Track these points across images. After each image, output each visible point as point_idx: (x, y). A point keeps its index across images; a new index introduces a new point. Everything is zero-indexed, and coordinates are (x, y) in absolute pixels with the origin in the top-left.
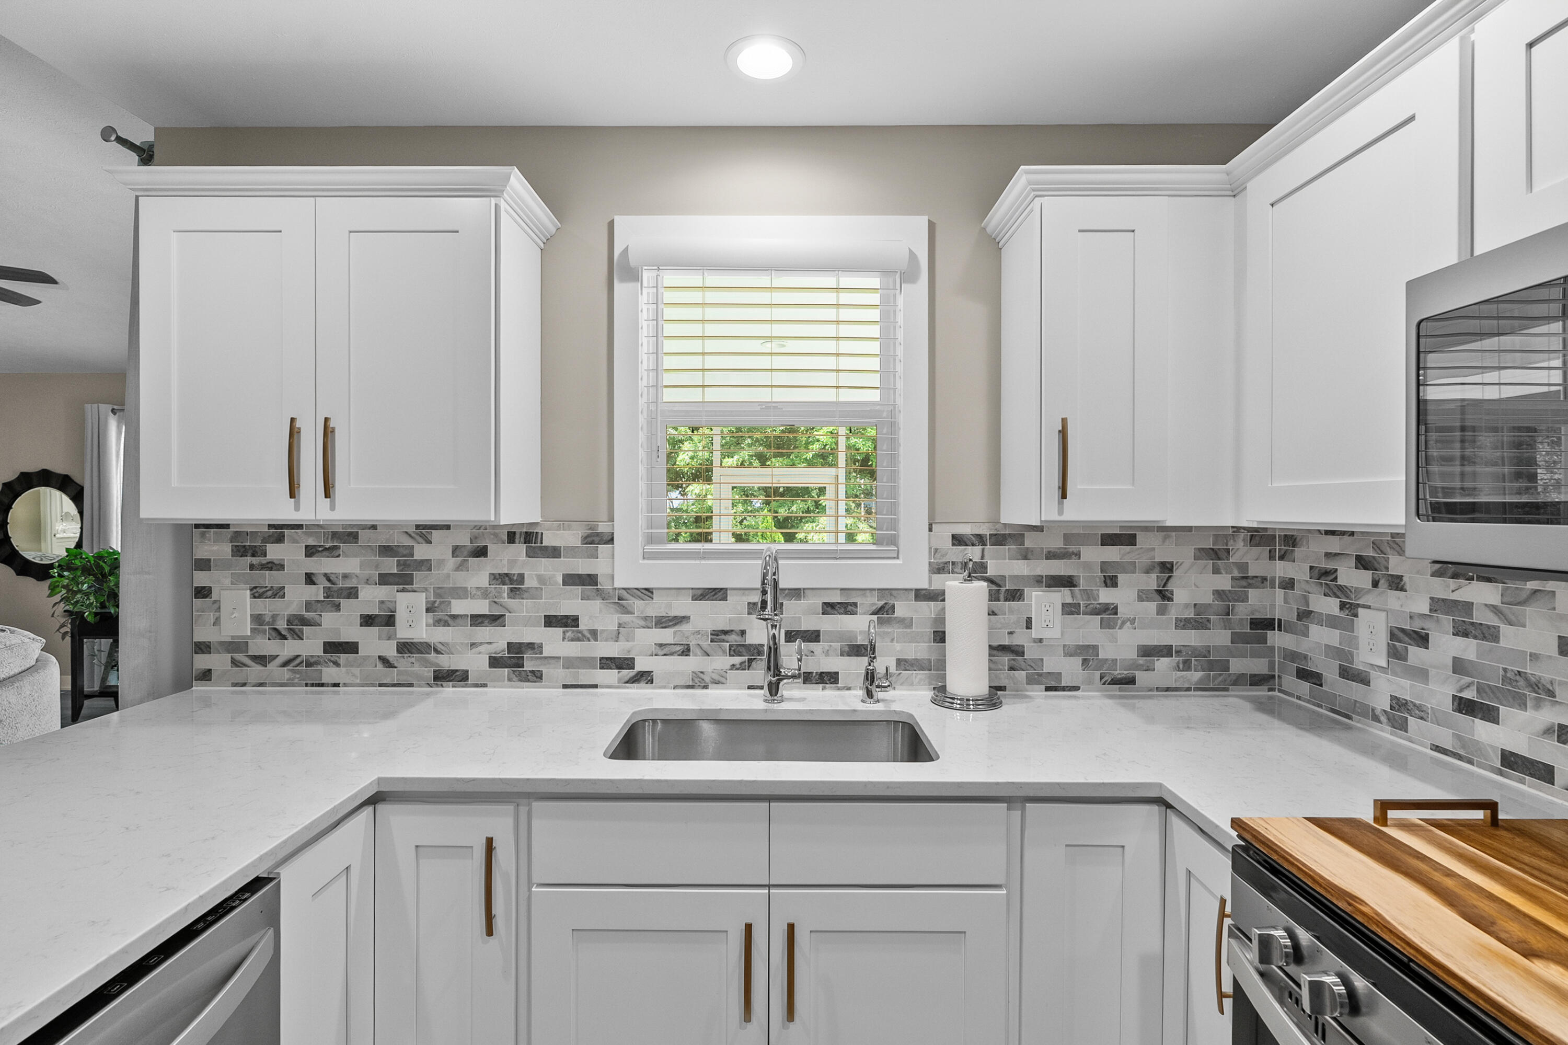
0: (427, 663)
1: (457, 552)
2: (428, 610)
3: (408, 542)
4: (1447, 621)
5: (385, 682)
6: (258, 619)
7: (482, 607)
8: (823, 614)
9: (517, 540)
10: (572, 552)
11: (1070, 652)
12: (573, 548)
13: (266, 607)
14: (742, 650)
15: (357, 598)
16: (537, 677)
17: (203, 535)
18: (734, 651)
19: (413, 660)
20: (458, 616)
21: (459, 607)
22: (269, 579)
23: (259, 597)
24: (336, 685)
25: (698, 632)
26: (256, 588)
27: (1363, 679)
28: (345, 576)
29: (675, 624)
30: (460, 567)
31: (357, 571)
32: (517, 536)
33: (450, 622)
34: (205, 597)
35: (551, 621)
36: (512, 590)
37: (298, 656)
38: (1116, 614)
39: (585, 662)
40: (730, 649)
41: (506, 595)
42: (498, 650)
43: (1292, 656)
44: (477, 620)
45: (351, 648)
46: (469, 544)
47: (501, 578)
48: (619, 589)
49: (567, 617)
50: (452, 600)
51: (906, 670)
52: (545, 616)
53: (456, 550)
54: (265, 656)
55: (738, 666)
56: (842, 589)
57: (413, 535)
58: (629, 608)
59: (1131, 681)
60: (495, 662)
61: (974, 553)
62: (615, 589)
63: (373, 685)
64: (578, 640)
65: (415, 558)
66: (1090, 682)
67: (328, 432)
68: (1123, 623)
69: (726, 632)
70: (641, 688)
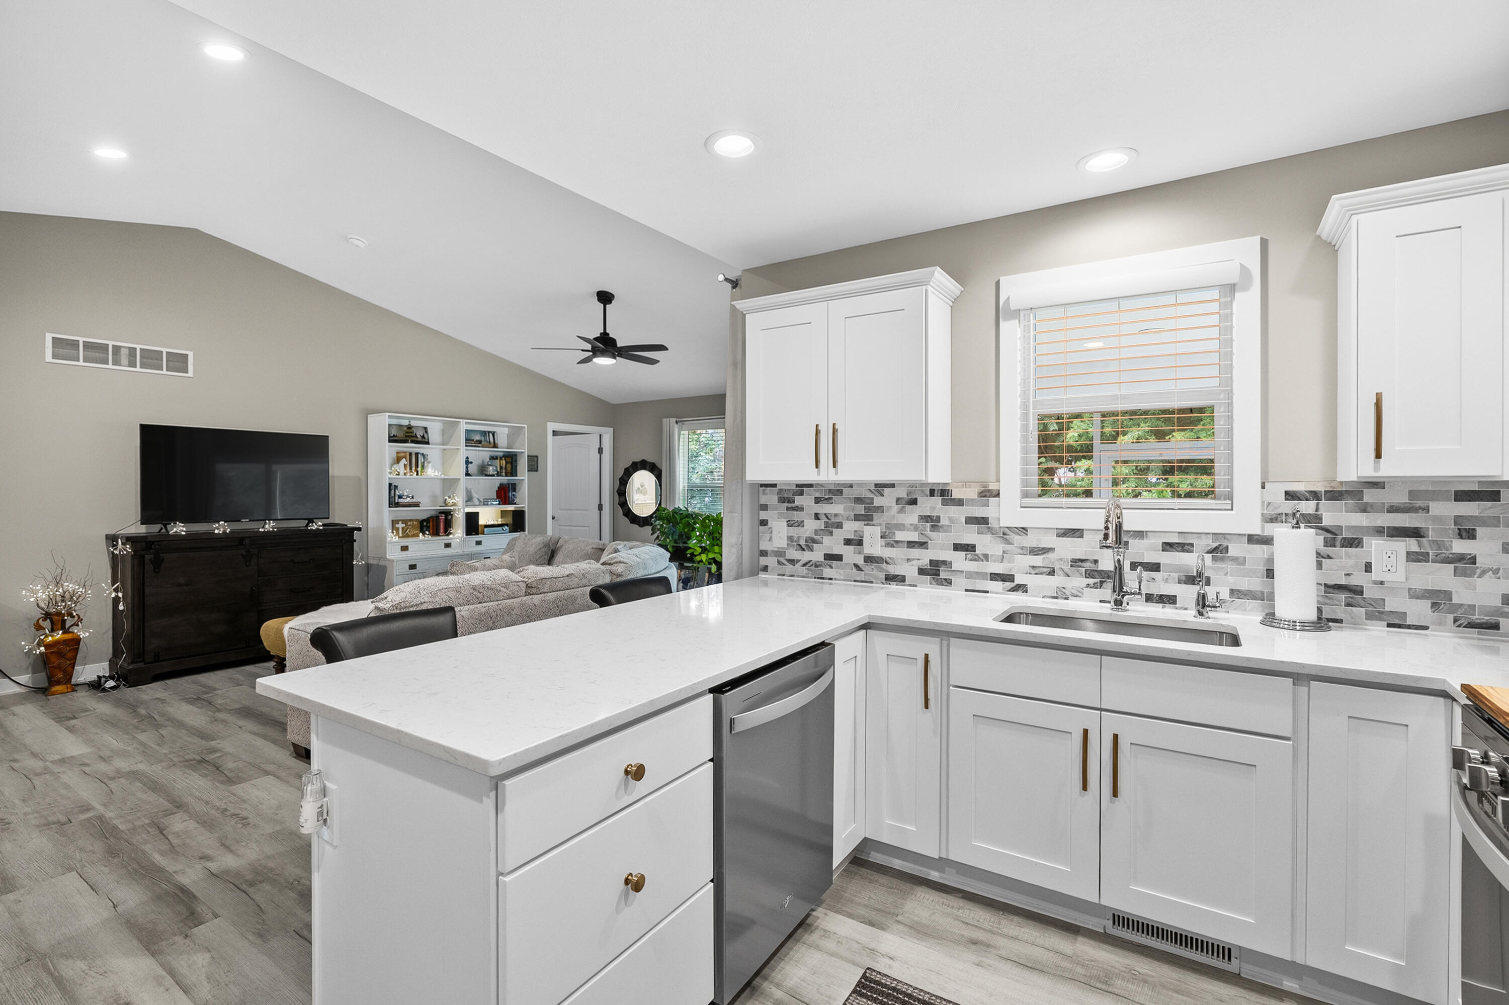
0: (881, 570)
1: (899, 502)
2: (882, 537)
3: (871, 495)
5: (857, 579)
6: (790, 538)
7: (914, 537)
8: (1162, 551)
9: (936, 495)
10: (971, 502)
11: (1415, 595)
12: (972, 500)
13: (795, 532)
14: (1095, 574)
15: (842, 528)
16: (948, 583)
17: (764, 491)
18: (1089, 574)
19: (873, 567)
20: (899, 541)
21: (900, 536)
22: (796, 516)
23: (791, 526)
24: (831, 579)
25: (1061, 560)
26: (789, 521)
28: (836, 515)
29: (1044, 553)
30: (901, 511)
31: (842, 512)
32: (936, 492)
33: (895, 545)
34: (765, 525)
35: (957, 547)
36: (932, 526)
37: (810, 561)
38: (1475, 563)
39: (980, 575)
40: (1086, 573)
41: (928, 529)
42: (924, 564)
44: (911, 544)
45: (839, 558)
46: (906, 497)
47: (926, 518)
48: (1003, 527)
49: (968, 545)
50: (896, 532)
51: (1240, 598)
52: (954, 544)
53: (898, 501)
54: (794, 560)
55: (1092, 586)
56: (1179, 533)
57: (873, 491)
58: (1011, 541)
59: (1495, 626)
60: (922, 571)
61: (1307, 507)
62: (1001, 527)
63: (851, 581)
64: (975, 560)
65: (874, 505)
66: (1441, 623)
67: (835, 431)
68: (1483, 573)
69: (1082, 561)
70: (1019, 595)
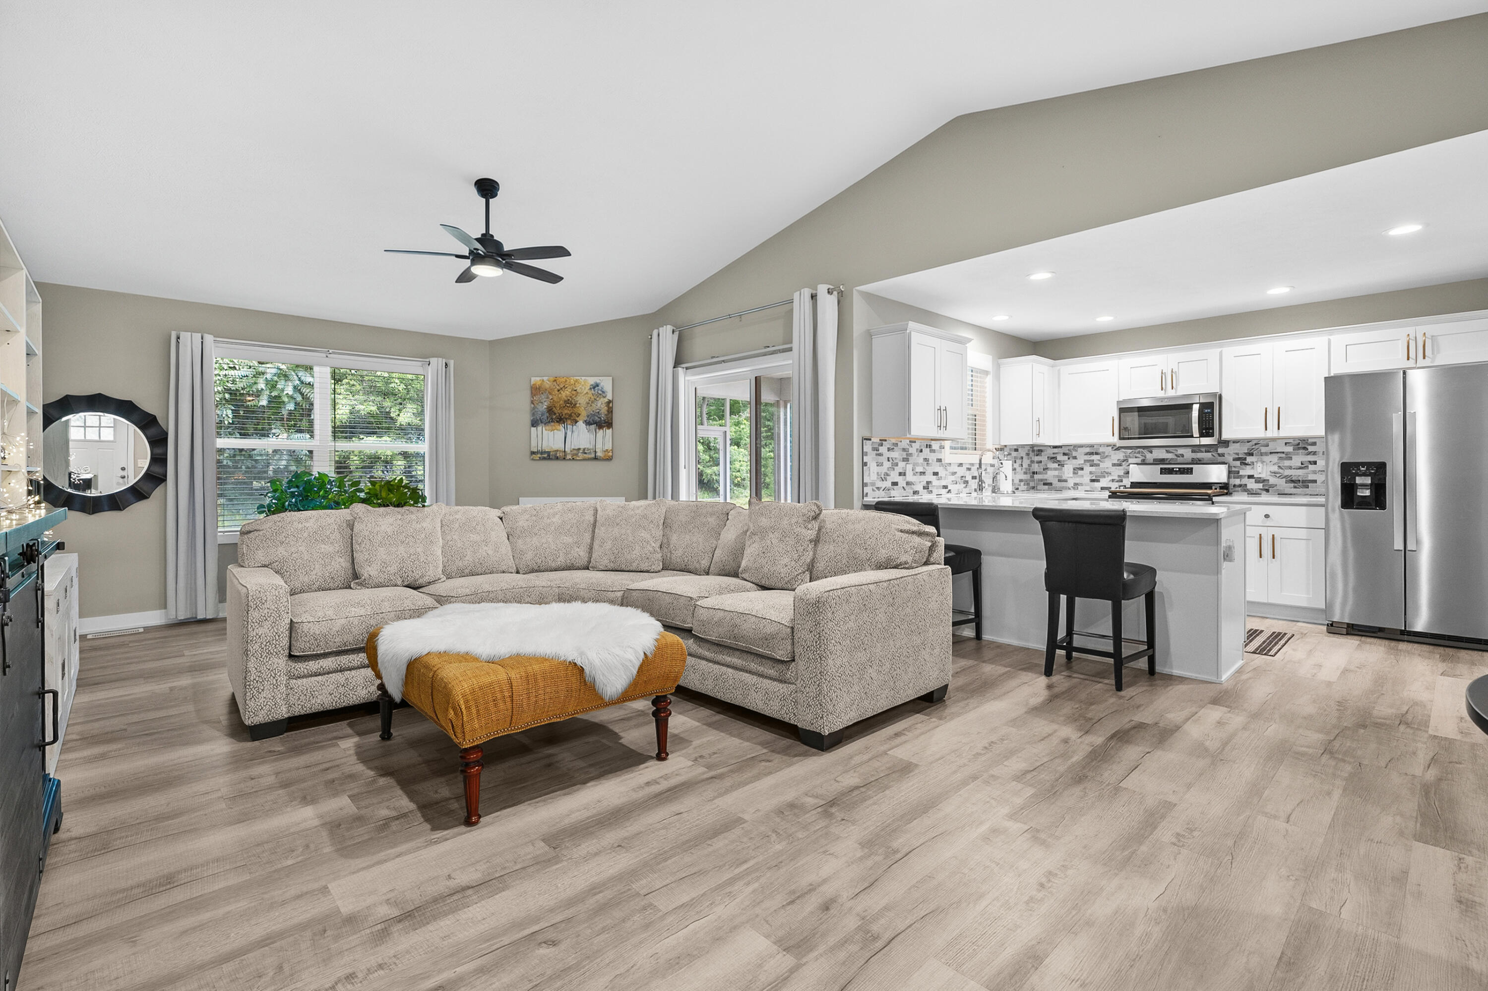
0: (912, 489)
1: (917, 451)
2: (912, 470)
4: (1088, 464)
6: (878, 474)
7: (922, 469)
13: (879, 469)
15: (898, 466)
16: (932, 492)
17: (866, 443)
21: (918, 469)
23: (878, 466)
26: (877, 462)
27: (1066, 481)
28: (896, 459)
30: (918, 456)
31: (898, 457)
32: (927, 445)
33: (916, 474)
34: (866, 466)
37: (886, 487)
41: (926, 465)
42: (925, 484)
43: (1042, 480)
44: (921, 474)
45: (897, 484)
46: (919, 448)
47: (925, 460)
49: (937, 472)
50: (916, 467)
52: (933, 472)
54: (879, 487)
60: (924, 488)
62: (945, 463)
64: (939, 480)
65: (909, 452)
